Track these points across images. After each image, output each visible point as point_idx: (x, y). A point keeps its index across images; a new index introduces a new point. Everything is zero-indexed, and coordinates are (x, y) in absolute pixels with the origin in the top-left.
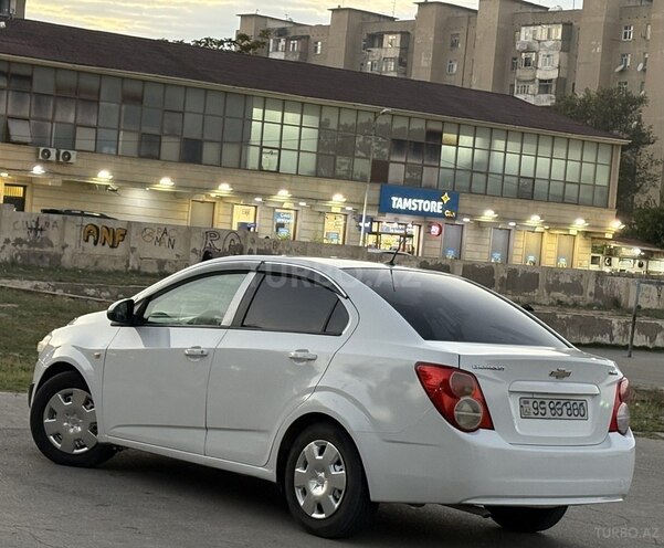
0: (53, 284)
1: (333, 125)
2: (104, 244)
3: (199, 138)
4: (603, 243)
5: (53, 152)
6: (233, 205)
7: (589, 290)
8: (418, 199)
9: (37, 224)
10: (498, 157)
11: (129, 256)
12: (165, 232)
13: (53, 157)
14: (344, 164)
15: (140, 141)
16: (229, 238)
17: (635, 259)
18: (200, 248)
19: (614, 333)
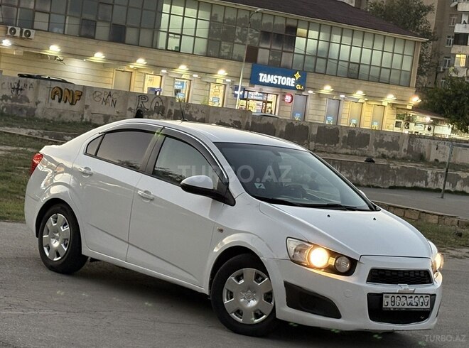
0: (41, 131)
1: (220, 19)
2: (65, 102)
3: (123, 24)
4: (404, 112)
5: (18, 30)
6: (145, 74)
7: (403, 148)
8: (278, 75)
9: (18, 85)
10: (335, 47)
11: (83, 111)
12: (110, 95)
13: (18, 34)
14: (226, 48)
15: (81, 25)
16: (155, 101)
17: (425, 124)
18: (134, 107)
19: (429, 180)
